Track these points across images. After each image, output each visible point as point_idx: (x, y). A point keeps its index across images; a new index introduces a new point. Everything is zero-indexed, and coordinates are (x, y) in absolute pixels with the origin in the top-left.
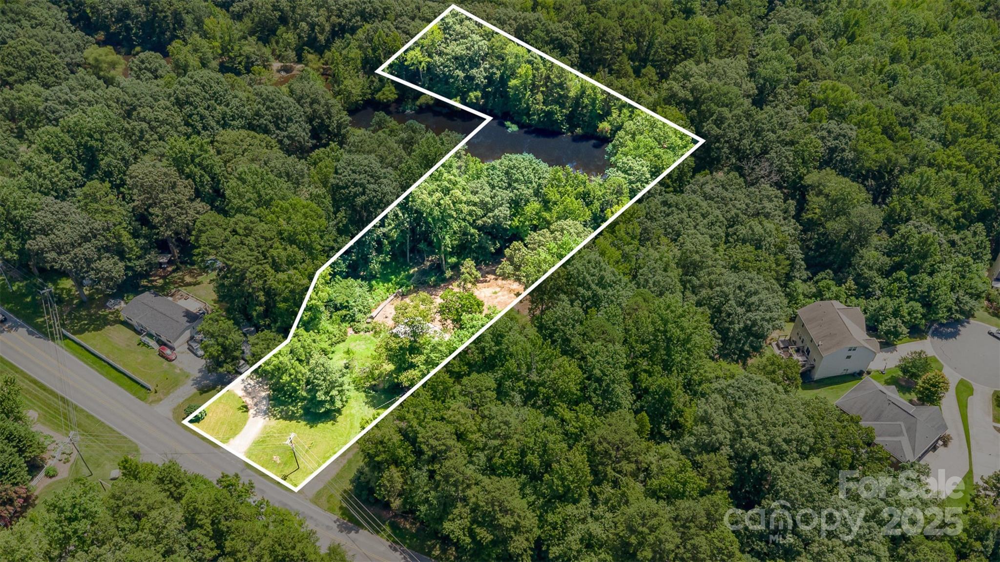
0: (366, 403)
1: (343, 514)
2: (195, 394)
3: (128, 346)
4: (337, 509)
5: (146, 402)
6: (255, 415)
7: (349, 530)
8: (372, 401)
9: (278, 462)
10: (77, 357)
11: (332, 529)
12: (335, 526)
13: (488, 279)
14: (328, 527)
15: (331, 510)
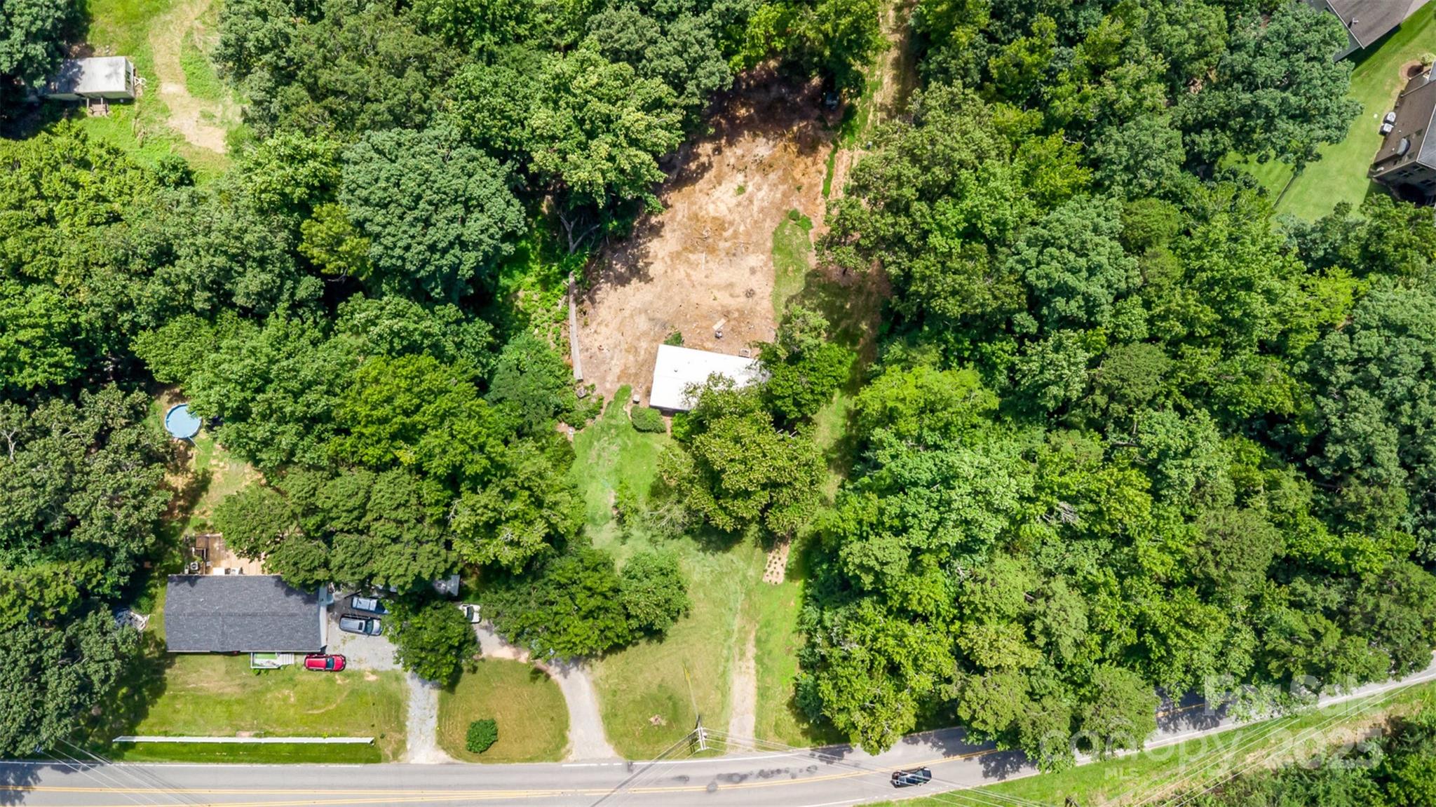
0: (704, 550)
1: (814, 740)
2: (442, 702)
3: (244, 686)
4: (800, 738)
5: (387, 760)
6: (565, 673)
7: (840, 755)
8: (709, 542)
9: (664, 723)
10: (192, 760)
11: (816, 768)
12: (816, 762)
13: (704, 159)
14: (808, 769)
15: (795, 744)
